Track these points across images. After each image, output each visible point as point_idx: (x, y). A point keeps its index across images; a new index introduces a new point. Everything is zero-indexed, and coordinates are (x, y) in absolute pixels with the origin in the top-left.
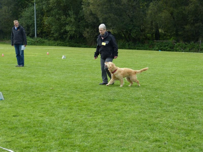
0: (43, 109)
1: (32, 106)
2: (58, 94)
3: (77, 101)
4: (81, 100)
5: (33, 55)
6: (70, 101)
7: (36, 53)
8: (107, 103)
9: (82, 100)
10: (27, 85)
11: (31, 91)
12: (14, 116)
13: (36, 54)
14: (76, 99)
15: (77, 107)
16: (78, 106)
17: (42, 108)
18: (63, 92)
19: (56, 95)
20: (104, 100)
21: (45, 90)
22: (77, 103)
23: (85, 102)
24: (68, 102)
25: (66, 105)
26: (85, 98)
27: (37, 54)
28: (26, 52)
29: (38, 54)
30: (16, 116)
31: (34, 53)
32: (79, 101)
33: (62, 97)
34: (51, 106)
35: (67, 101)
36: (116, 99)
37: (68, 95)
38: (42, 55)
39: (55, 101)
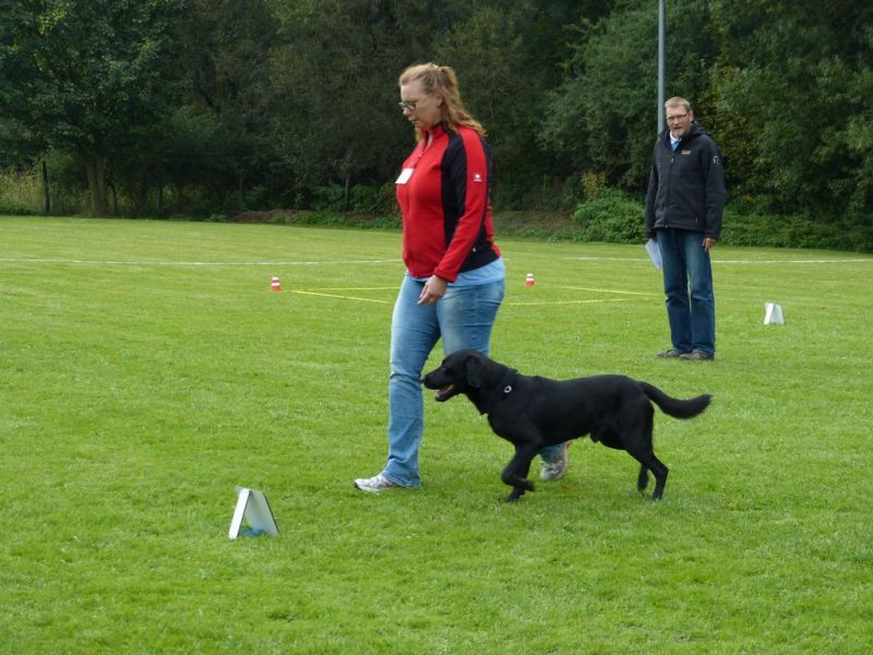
0: (453, 591)
1: (400, 573)
2: (582, 517)
4: (695, 552)
7: (618, 288)
8: (838, 573)
9: (697, 555)
10: (439, 463)
12: (274, 616)
13: (614, 296)
15: (645, 590)
16: (655, 585)
17: (449, 585)
19: (567, 523)
22: (662, 566)
23: (709, 566)
24: (609, 562)
25: (594, 573)
27: (621, 296)
28: (567, 280)
29: (627, 296)
30: (284, 617)
31: (608, 287)
34: (506, 576)
38: (646, 302)
39: (543, 553)
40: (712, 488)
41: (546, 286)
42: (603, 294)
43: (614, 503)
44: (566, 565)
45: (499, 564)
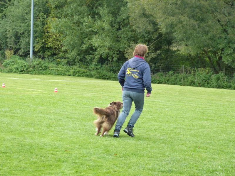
2: (76, 159)
3: (108, 171)
4: (115, 169)
5: (28, 92)
6: (97, 170)
7: (33, 89)
9: (117, 170)
11: (31, 153)
13: (33, 91)
14: (107, 168)
18: (85, 156)
20: (154, 171)
21: (54, 153)
23: (121, 173)
24: (93, 172)
26: (123, 167)
27: (36, 91)
28: (15, 86)
31: (29, 88)
32: (111, 170)
33: (82, 164)
35: (91, 169)
36: (175, 171)
37: (94, 161)
38: (45, 94)
39: (72, 169)
40: (108, 151)
41: (9, 88)
42: (29, 90)
43: (83, 155)
44: (80, 173)
45: (62, 172)
